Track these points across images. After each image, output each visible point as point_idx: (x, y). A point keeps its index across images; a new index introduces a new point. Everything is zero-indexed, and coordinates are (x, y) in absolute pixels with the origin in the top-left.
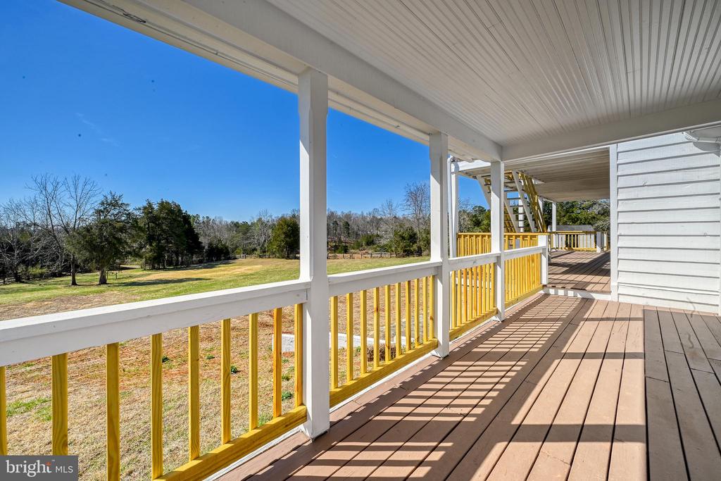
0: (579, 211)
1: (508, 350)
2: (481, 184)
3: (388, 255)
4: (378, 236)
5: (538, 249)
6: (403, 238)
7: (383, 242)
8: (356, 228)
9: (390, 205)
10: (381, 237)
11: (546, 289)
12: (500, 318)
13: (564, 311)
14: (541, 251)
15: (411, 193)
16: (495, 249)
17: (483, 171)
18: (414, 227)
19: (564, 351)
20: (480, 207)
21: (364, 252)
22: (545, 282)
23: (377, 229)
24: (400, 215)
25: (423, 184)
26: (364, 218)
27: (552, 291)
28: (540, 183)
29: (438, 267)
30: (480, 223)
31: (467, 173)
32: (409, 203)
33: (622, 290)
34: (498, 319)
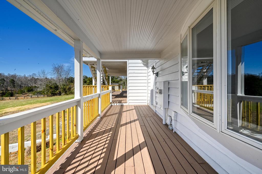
0: (115, 79)
1: (105, 129)
2: (89, 67)
3: (42, 96)
4: (36, 87)
5: (109, 91)
6: (51, 88)
7: (39, 90)
8: (20, 83)
9: (43, 72)
10: (38, 87)
11: (111, 104)
12: (100, 117)
13: (117, 111)
14: (110, 92)
15: (56, 68)
16: (98, 92)
17: (91, 62)
18: (57, 83)
19: (121, 124)
20: (86, 76)
21: (26, 95)
22: (111, 102)
23: (35, 84)
24: (49, 77)
25: (62, 65)
26: (26, 78)
27: (113, 104)
28: (108, 69)
29: (78, 101)
30: (86, 82)
31: (84, 62)
32: (54, 72)
33: (130, 101)
34: (99, 118)
